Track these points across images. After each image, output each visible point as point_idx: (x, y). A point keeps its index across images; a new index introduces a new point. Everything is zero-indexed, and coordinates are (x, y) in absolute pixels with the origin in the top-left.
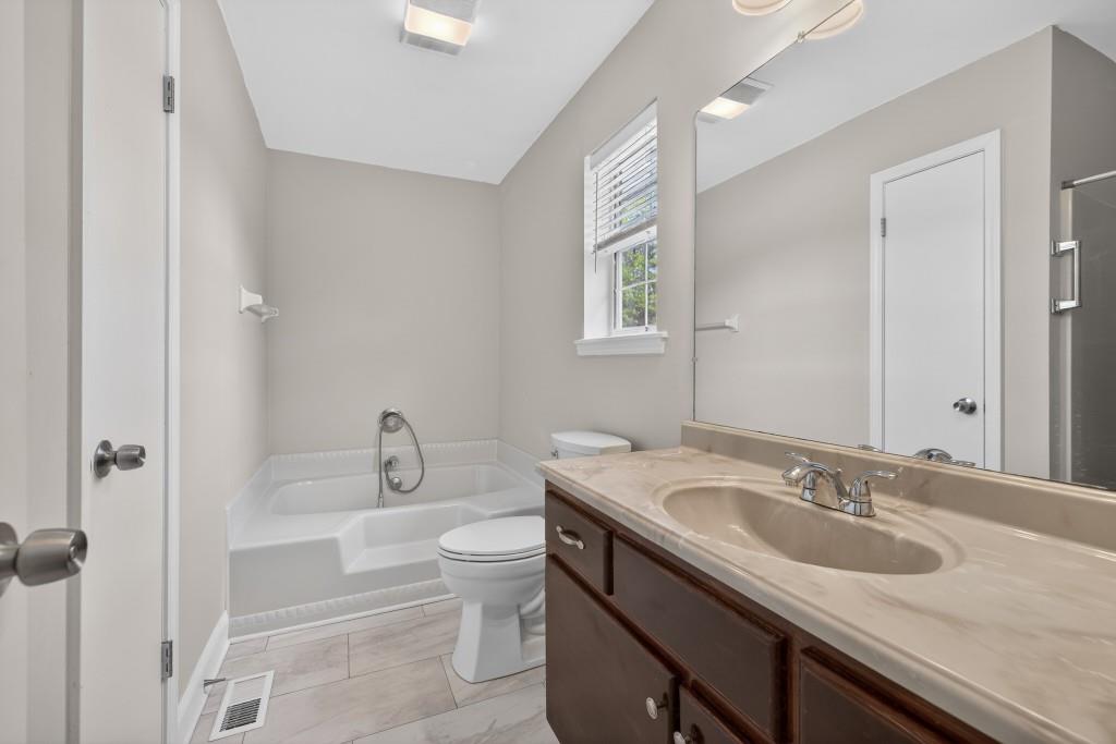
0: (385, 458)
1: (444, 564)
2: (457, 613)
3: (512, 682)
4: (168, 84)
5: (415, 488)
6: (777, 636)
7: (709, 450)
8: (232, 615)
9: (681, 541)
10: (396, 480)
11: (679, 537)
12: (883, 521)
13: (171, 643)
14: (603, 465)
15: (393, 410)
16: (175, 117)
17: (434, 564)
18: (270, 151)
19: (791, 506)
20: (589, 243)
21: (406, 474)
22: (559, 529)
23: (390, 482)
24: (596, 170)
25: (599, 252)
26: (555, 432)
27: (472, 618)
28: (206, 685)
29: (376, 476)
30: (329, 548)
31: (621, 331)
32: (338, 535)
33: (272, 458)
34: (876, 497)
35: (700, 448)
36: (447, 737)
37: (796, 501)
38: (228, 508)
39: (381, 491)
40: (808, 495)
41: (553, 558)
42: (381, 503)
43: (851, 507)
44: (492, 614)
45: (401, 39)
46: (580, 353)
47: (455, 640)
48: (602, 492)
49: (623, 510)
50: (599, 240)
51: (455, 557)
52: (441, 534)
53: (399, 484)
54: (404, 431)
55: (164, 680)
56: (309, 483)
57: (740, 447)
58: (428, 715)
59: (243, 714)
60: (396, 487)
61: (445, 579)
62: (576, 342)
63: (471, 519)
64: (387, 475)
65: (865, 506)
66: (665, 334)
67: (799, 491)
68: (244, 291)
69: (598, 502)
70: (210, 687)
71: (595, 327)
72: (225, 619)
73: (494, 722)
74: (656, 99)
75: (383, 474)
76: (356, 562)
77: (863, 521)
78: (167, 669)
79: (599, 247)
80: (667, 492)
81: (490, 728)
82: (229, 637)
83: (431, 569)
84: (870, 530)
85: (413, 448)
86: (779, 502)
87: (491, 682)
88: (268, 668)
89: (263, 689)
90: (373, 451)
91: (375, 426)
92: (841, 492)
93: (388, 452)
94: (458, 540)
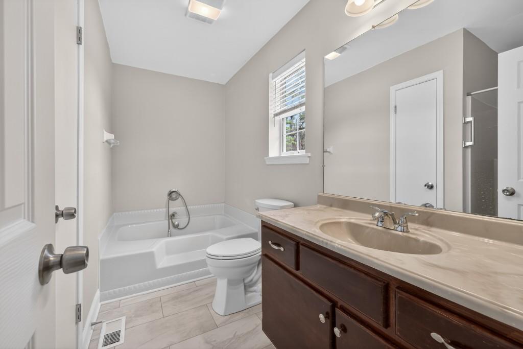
0: (171, 213)
1: (209, 261)
2: (213, 284)
3: (241, 315)
4: (79, 31)
5: (185, 227)
6: (384, 283)
7: (331, 206)
8: (101, 292)
9: (336, 245)
10: (176, 223)
11: (335, 243)
12: (412, 234)
13: (80, 305)
14: (287, 213)
15: (174, 190)
16: (82, 47)
17: (204, 261)
18: (113, 64)
19: (373, 228)
20: (271, 113)
21: (181, 220)
22: (270, 242)
23: (173, 224)
24: (274, 80)
25: (277, 118)
26: (257, 199)
27: (222, 286)
28: (92, 325)
29: (167, 221)
30: (150, 256)
31: (285, 153)
32: (154, 250)
33: (115, 214)
34: (409, 224)
35: (326, 205)
36: (215, 341)
37: (375, 227)
38: (99, 239)
39: (169, 229)
40: (380, 224)
41: (265, 255)
42: (169, 235)
43: (399, 229)
44: (231, 283)
45: (186, 15)
46: (267, 163)
47: (213, 296)
48: (292, 225)
49: (305, 233)
50: (276, 112)
51: (214, 257)
53: (178, 225)
54: (180, 199)
55: (77, 323)
56: (134, 225)
57: (345, 204)
58: (204, 332)
59: (113, 338)
60: (176, 227)
61: (209, 268)
62: (265, 158)
64: (172, 222)
65: (405, 228)
66: (309, 155)
67: (376, 223)
68: (105, 132)
69: (292, 230)
70: (93, 326)
71: (274, 151)
72: (98, 293)
73: (235, 333)
74: (304, 50)
75: (170, 221)
76: (163, 262)
77: (405, 234)
78: (78, 318)
79: (276, 115)
80: (320, 224)
81: (234, 336)
82: (100, 302)
83: (203, 263)
84: (409, 238)
85: (184, 208)
86: (368, 227)
87: (231, 315)
88: (122, 315)
89: (121, 326)
90: (165, 210)
91: (166, 197)
92: (395, 223)
93: (172, 210)
94: (213, 250)
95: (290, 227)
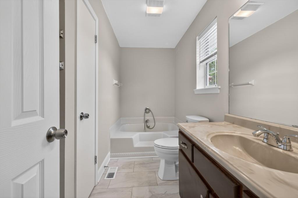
0: (146, 120)
1: (155, 147)
2: (159, 161)
3: (172, 182)
4: (96, 37)
5: (153, 128)
6: (236, 184)
7: (233, 123)
8: (111, 153)
10: (149, 125)
12: (295, 153)
13: (96, 156)
14: (196, 125)
15: (148, 108)
16: (97, 44)
17: (153, 147)
18: (121, 48)
19: (258, 143)
20: (198, 61)
21: (151, 124)
22: (181, 142)
23: (147, 126)
24: (199, 41)
25: (201, 64)
26: (187, 115)
27: (162, 163)
28: (104, 167)
29: (144, 124)
30: (131, 140)
31: (208, 86)
32: (133, 137)
33: (121, 118)
34: (293, 143)
35: (230, 123)
36: (154, 192)
37: (261, 142)
38: (110, 129)
39: (145, 128)
40: (265, 140)
41: (181, 150)
42: (145, 131)
43: (282, 146)
44: (167, 162)
45: (146, 16)
46: (196, 93)
47: (159, 168)
49: (196, 139)
50: (201, 61)
51: (158, 146)
52: (155, 140)
53: (149, 127)
54: (150, 113)
55: (95, 164)
56: (129, 124)
57: (244, 123)
58: (150, 186)
59: (111, 175)
60: (148, 127)
61: (156, 152)
62: (194, 90)
63: (165, 137)
64: (146, 124)
65: (288, 148)
66: (220, 87)
67: (262, 139)
68: (114, 80)
69: (190, 136)
70: (105, 168)
71: (200, 86)
72: (109, 153)
73: (166, 192)
74: (216, 17)
75: (145, 124)
76: (137, 144)
77: (286, 152)
78: (96, 162)
79: (201, 62)
80: (214, 135)
81: (165, 193)
82: (110, 158)
83: (152, 149)
84: (289, 156)
85: (153, 117)
86: (254, 142)
87: (167, 181)
88: (117, 166)
89: (115, 171)
90: (143, 118)
91: (144, 111)
92: (278, 140)
93: (147, 118)
94: (159, 142)
95: (190, 134)
